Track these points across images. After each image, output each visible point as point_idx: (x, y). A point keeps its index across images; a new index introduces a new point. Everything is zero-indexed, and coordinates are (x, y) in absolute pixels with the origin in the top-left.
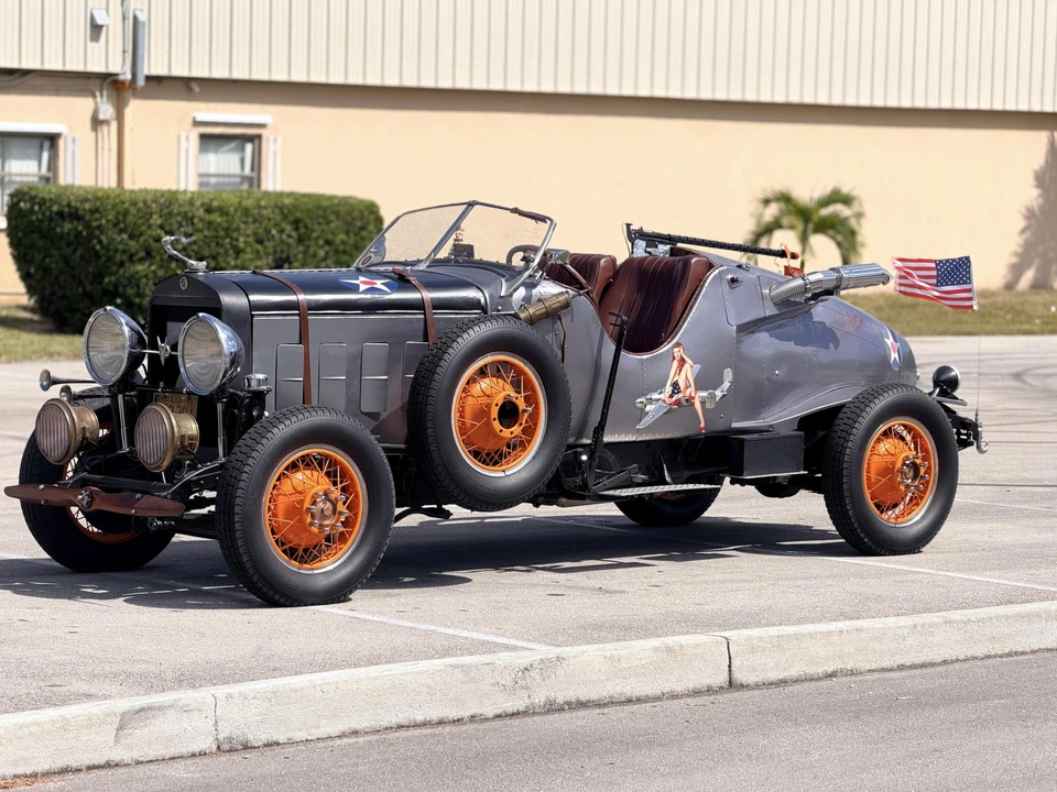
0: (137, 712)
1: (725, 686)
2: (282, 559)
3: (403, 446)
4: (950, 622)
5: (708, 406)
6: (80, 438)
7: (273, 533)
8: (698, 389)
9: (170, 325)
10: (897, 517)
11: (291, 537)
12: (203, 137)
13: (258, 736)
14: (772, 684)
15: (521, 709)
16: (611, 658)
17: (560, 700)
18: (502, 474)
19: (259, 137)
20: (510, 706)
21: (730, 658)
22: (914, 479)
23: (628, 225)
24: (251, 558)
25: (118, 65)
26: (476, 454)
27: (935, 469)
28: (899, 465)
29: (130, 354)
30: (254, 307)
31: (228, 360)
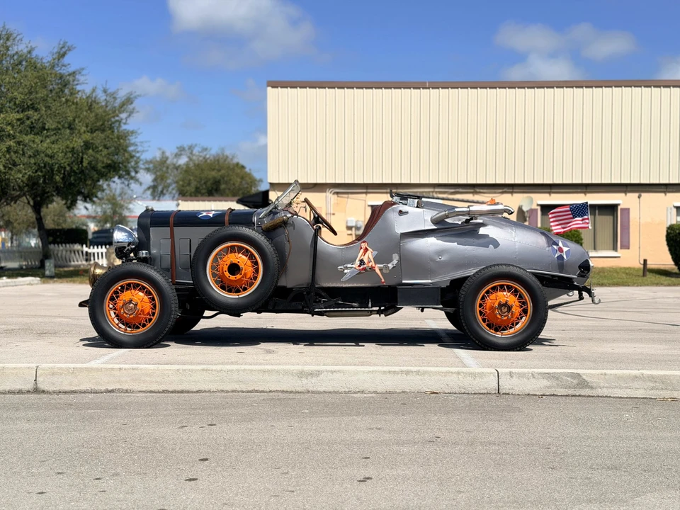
22: (508, 312)
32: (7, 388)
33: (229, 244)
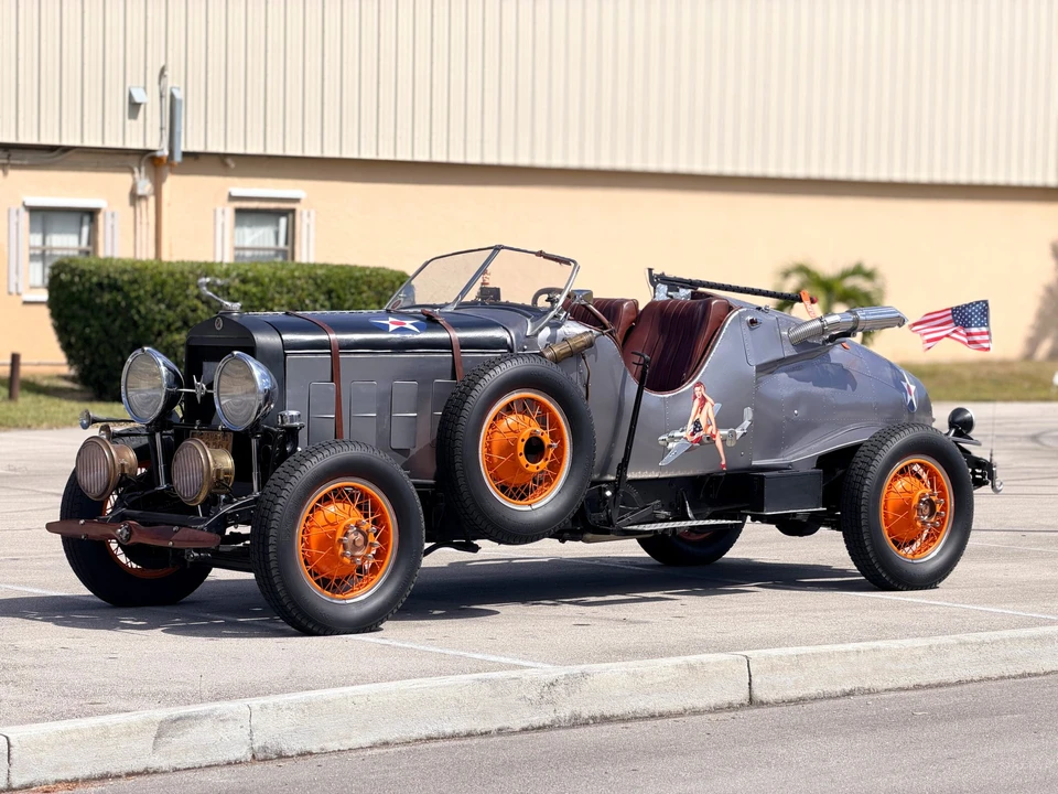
0: (175, 721)
1: (746, 703)
2: (316, 589)
3: (432, 482)
4: (965, 644)
5: (729, 444)
6: (119, 473)
7: (306, 564)
8: (718, 427)
9: (206, 365)
10: (914, 554)
11: (324, 568)
12: (239, 211)
13: (293, 746)
14: (791, 701)
15: (547, 723)
16: (634, 674)
17: (585, 715)
18: (529, 508)
19: (293, 211)
20: (537, 720)
21: (750, 676)
22: (930, 516)
23: (650, 270)
24: (285, 587)
25: (155, 142)
26: (503, 489)
27: (951, 504)
28: (915, 502)
29: (168, 393)
30: (287, 346)
31: (262, 397)
33: (515, 395)
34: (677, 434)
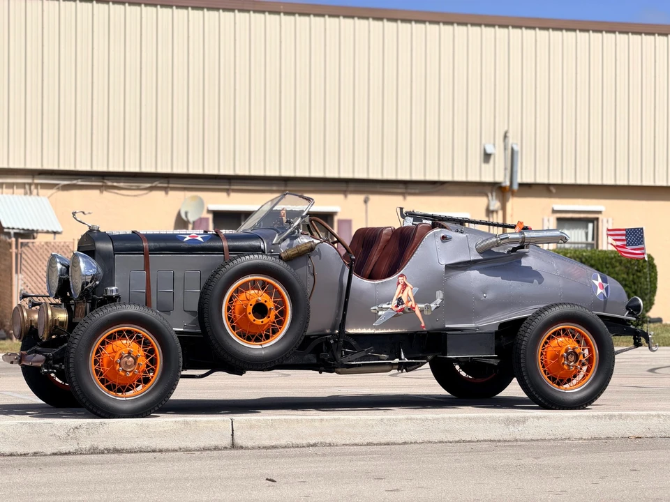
1: (229, 446)
2: (104, 390)
5: (426, 313)
6: (28, 325)
7: (100, 375)
11: (111, 378)
12: (559, 220)
17: (101, 447)
19: (597, 219)
20: (64, 449)
21: (233, 430)
22: (576, 362)
23: (401, 209)
24: (80, 388)
25: (501, 177)
26: (240, 335)
28: (562, 352)
30: (115, 249)
32: (202, 445)
34: (385, 306)
